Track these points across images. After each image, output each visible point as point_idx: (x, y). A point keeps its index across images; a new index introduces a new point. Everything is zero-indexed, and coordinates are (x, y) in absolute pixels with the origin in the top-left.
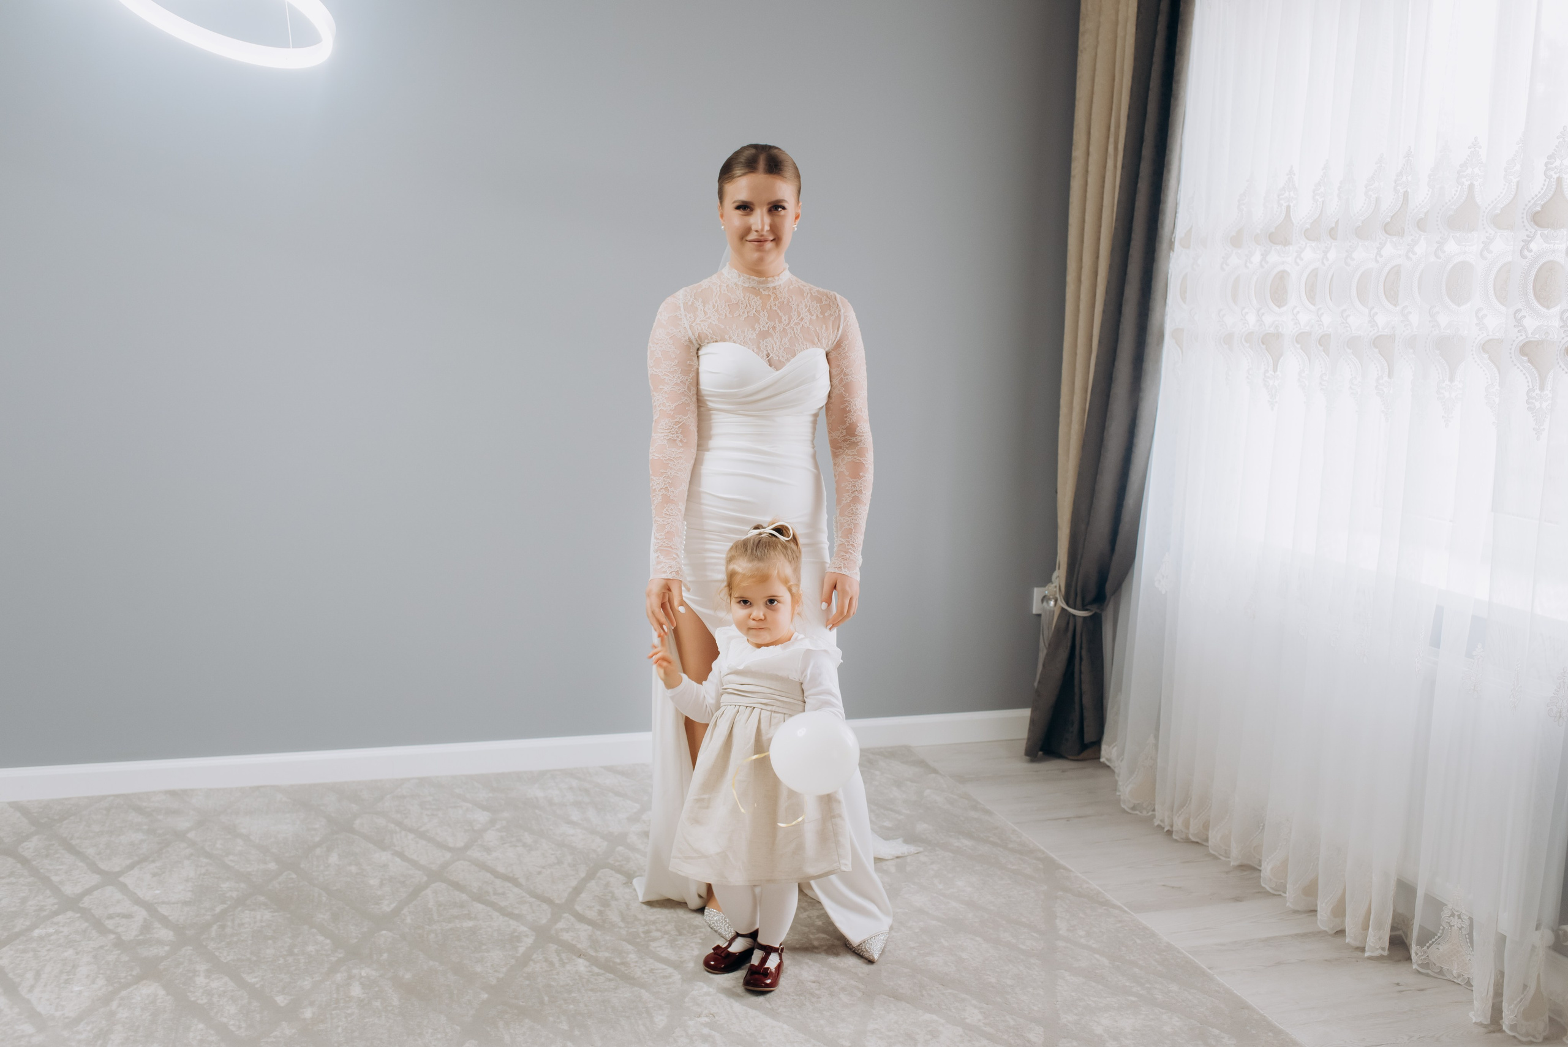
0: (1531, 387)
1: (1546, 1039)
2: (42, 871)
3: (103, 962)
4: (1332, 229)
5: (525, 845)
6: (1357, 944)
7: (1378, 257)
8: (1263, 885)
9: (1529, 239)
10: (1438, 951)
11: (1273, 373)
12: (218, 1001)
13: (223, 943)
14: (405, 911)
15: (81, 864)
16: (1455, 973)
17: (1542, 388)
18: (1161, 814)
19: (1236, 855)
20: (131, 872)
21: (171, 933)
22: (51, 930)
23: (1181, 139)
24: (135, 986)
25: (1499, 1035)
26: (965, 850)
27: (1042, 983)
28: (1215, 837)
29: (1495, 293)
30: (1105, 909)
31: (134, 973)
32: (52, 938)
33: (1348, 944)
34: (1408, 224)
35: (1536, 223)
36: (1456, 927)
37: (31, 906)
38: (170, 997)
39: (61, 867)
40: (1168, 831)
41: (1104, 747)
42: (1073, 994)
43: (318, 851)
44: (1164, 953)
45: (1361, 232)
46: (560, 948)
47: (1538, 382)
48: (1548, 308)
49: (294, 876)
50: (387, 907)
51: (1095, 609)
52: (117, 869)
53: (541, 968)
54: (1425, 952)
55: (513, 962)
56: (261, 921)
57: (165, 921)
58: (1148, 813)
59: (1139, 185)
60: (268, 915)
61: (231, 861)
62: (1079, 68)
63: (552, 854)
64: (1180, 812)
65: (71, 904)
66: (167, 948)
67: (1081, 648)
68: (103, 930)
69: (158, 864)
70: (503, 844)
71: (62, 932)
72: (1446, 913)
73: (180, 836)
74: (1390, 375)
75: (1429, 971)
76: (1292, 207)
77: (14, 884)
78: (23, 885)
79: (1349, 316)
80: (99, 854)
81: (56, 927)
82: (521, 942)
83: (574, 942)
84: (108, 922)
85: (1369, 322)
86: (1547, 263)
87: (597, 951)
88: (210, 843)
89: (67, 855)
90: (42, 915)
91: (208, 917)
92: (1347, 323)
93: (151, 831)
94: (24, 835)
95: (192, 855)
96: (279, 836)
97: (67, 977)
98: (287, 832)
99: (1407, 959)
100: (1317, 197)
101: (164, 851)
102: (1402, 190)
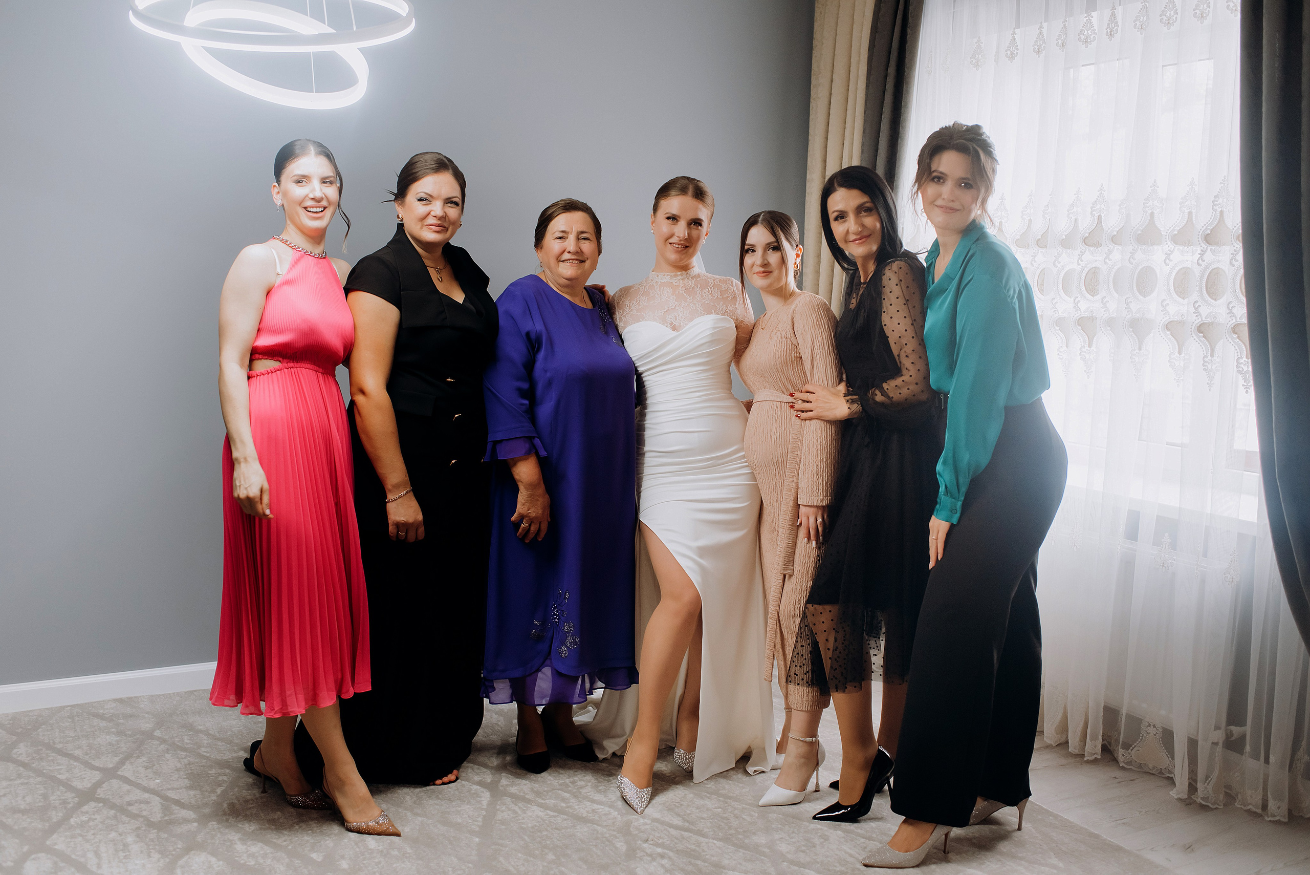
0: (1205, 354)
2: (44, 771)
6: (1077, 752)
7: (1079, 261)
9: (1203, 253)
10: (1139, 752)
12: (263, 861)
13: (241, 817)
15: (75, 764)
16: (1151, 766)
17: (1212, 355)
20: (125, 767)
21: (191, 813)
22: (84, 818)
24: (187, 857)
25: (1193, 805)
29: (1175, 290)
31: (179, 846)
32: (90, 824)
33: (1071, 752)
34: (1105, 239)
35: (1207, 242)
36: (1152, 734)
37: (54, 800)
39: (60, 767)
45: (1066, 243)
46: (513, 800)
47: (1210, 351)
48: (1215, 300)
52: (111, 766)
53: (509, 815)
54: (1129, 754)
55: (484, 812)
57: (178, 803)
61: (205, 752)
65: (87, 796)
66: (194, 825)
68: (131, 815)
69: (144, 759)
72: (1143, 725)
73: (149, 735)
74: (1090, 346)
75: (1131, 767)
76: (1003, 223)
77: (27, 783)
78: (36, 784)
79: (1057, 302)
80: (87, 754)
81: (87, 815)
82: (481, 797)
83: (522, 794)
84: (130, 808)
85: (1074, 307)
86: (1214, 269)
87: (543, 799)
88: (177, 739)
89: (59, 757)
90: (69, 807)
91: (215, 798)
92: (1056, 308)
93: (120, 733)
94: (9, 743)
95: (168, 749)
96: (233, 729)
97: (124, 854)
98: (239, 726)
99: (1115, 760)
100: (1024, 216)
101: (142, 748)
102: (1096, 215)
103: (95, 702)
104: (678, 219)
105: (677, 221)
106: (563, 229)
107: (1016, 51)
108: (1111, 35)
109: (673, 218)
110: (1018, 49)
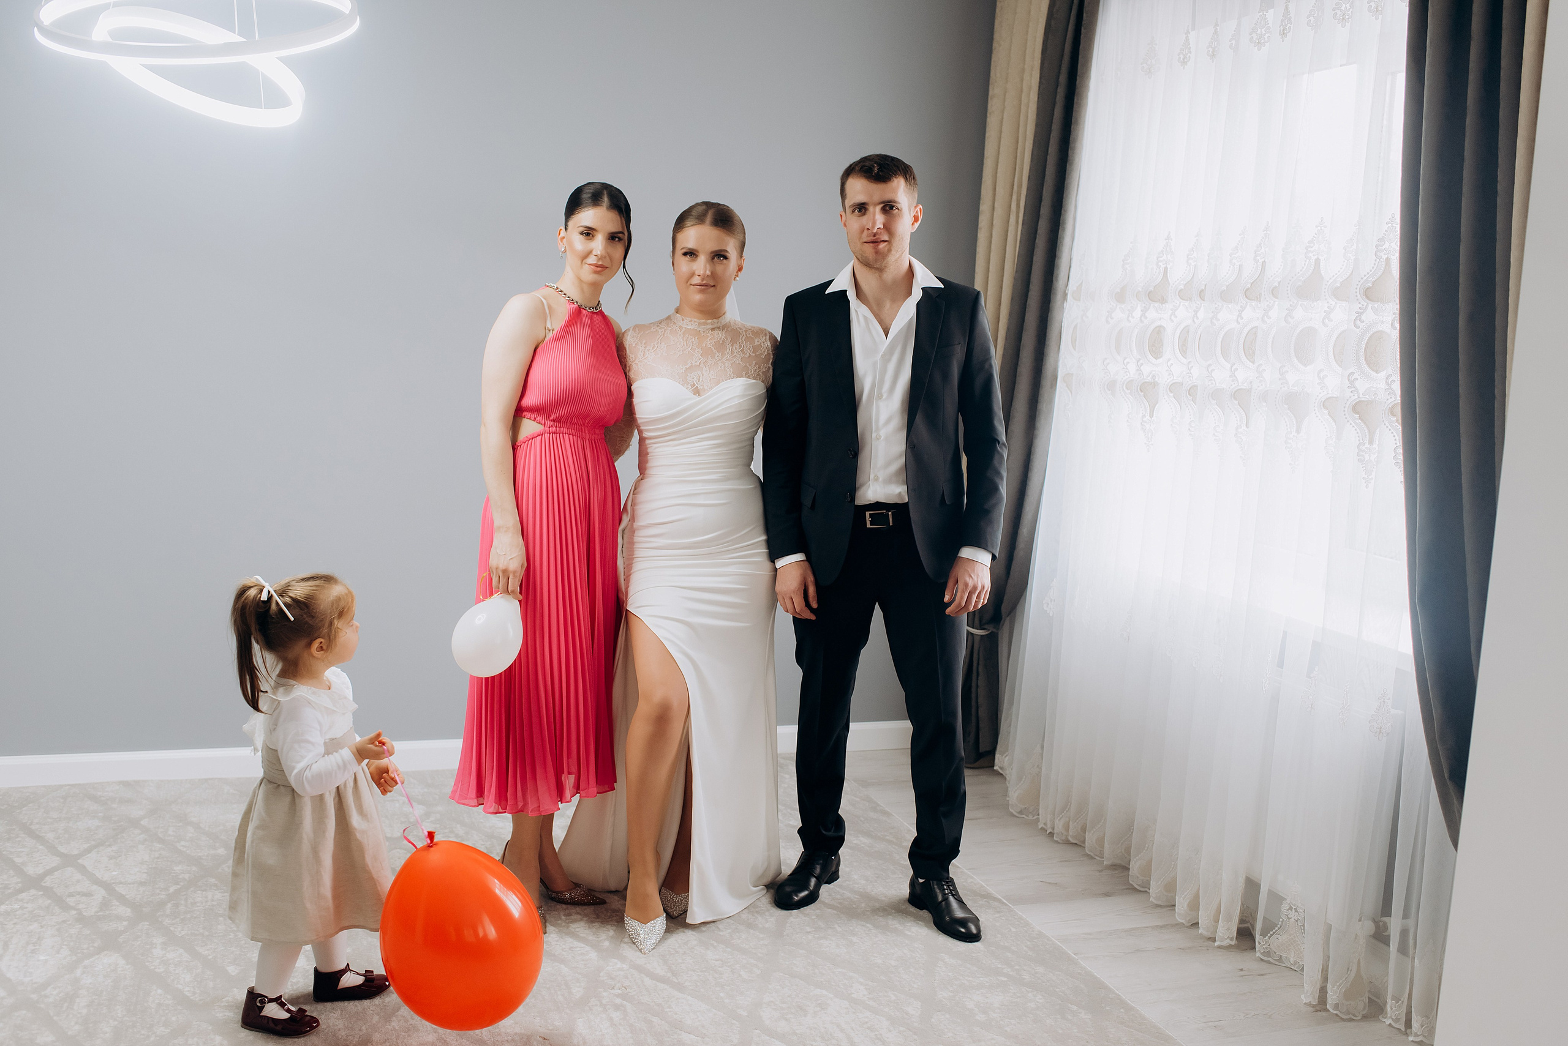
0: (1361, 441)
1: (1365, 1017)
2: (4, 853)
3: (66, 934)
4: (1202, 290)
6: (1208, 935)
7: (1239, 319)
8: (1131, 882)
9: (1362, 311)
10: (1277, 941)
11: (1150, 418)
12: (175, 970)
13: (178, 920)
15: (41, 847)
16: (1291, 960)
17: (1371, 442)
18: (1045, 818)
19: (1109, 854)
20: (89, 855)
21: (129, 910)
22: (16, 906)
23: (1076, 200)
24: (97, 956)
25: (1324, 1014)
26: (862, 847)
28: (1091, 839)
29: (1334, 356)
30: (986, 901)
31: (96, 945)
32: (17, 913)
33: (1201, 934)
34: (1265, 291)
35: (1368, 298)
36: (1292, 919)
38: (129, 966)
39: (23, 850)
40: (1050, 833)
41: (997, 756)
42: (949, 974)
44: (1036, 940)
45: (1226, 296)
47: (1367, 436)
48: (1377, 372)
51: (991, 628)
52: (76, 852)
54: (1267, 942)
56: (212, 900)
57: (123, 900)
58: (1033, 816)
59: (1037, 241)
61: (183, 846)
62: (988, 129)
64: (1061, 816)
65: (34, 883)
66: (125, 923)
67: (978, 664)
68: (66, 907)
69: (114, 848)
71: (26, 908)
72: (1285, 906)
73: (134, 823)
74: (1247, 424)
75: (1270, 959)
76: (1169, 269)
79: (1214, 370)
80: (58, 838)
81: (21, 903)
84: (68, 899)
85: (1231, 376)
86: (1376, 332)
88: (162, 830)
89: (28, 839)
90: (6, 893)
91: (162, 897)
92: (1212, 376)
93: (106, 818)
95: (146, 840)
97: (34, 948)
99: (1252, 948)
100: (1190, 261)
101: (119, 837)
102: (1261, 261)
104: (696, 253)
105: (697, 256)
107: (1189, 54)
108: (1283, 34)
109: (691, 254)
110: (1190, 52)
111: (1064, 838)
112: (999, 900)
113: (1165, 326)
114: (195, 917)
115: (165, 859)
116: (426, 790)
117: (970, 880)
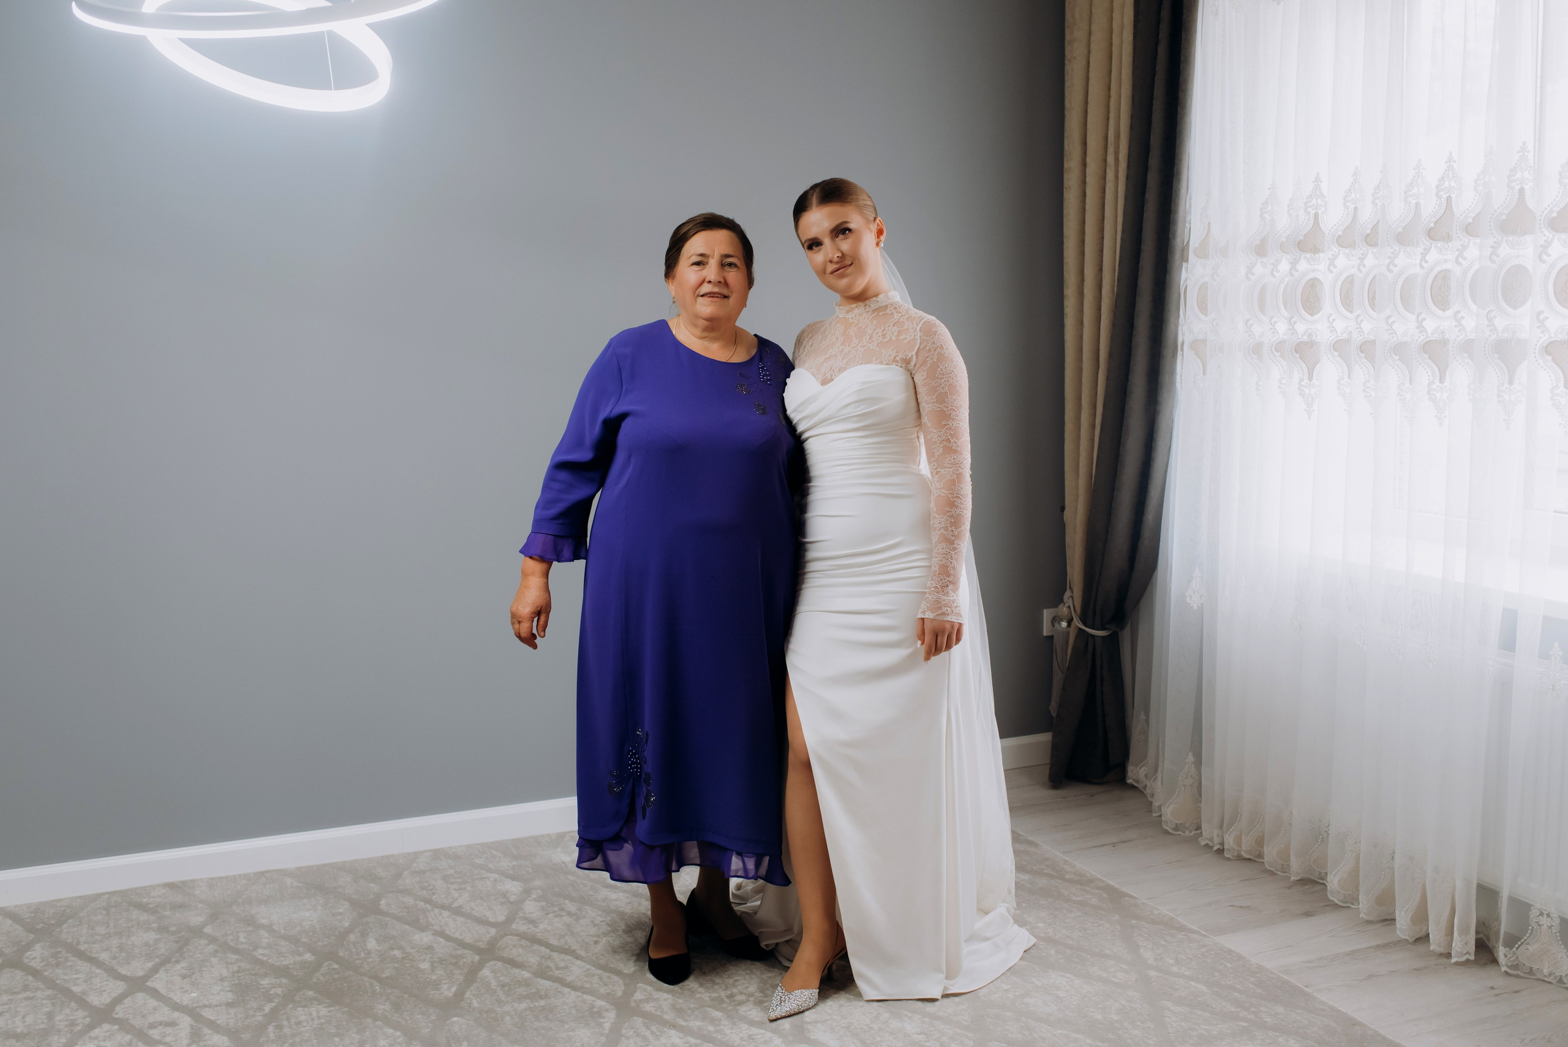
2: (57, 982)
4: (1368, 235)
5: (569, 914)
6: (1441, 950)
7: (1422, 263)
8: (1331, 898)
10: (1528, 951)
11: (1308, 382)
14: (468, 994)
15: (98, 971)
16: (1546, 972)
18: (1209, 831)
19: (1297, 869)
20: (157, 976)
21: (226, 1039)
26: (1024, 884)
27: (1148, 1016)
28: (1270, 852)
29: (1556, 296)
30: (1184, 935)
33: (1432, 951)
34: (1456, 229)
36: (1545, 926)
37: (60, 1021)
39: (78, 976)
40: (1218, 849)
41: (1130, 768)
42: (1183, 1024)
43: (352, 937)
44: (1258, 975)
45: (1403, 238)
46: (646, 1021)
49: (336, 966)
50: (448, 991)
51: (1113, 629)
52: (141, 973)
53: (636, 1044)
54: (1514, 954)
55: (603, 1039)
56: (319, 1018)
57: (214, 1026)
58: (1191, 832)
60: (324, 1011)
61: (262, 954)
63: (602, 921)
64: (1230, 830)
67: (1102, 668)
69: (184, 964)
70: (546, 914)
72: (1533, 913)
73: (197, 932)
74: (1442, 381)
75: (1518, 972)
76: (1319, 215)
77: (32, 998)
78: (43, 999)
79: (1394, 322)
80: (115, 958)
81: (96, 1042)
82: (604, 1018)
83: (658, 1013)
84: (151, 1032)
85: (1418, 327)
87: (686, 1021)
88: (231, 937)
89: (80, 963)
90: (76, 1031)
91: (260, 1018)
92: (1392, 329)
93: (162, 929)
94: (24, 943)
95: (216, 951)
96: (304, 924)
98: (311, 919)
99: (1494, 961)
100: (1348, 204)
101: (185, 950)
102: (1444, 196)
103: (140, 888)
106: (702, 251)
111: (1236, 854)
112: (1200, 934)
113: (1323, 281)
114: (306, 1041)
115: (247, 972)
116: (514, 863)
117: (1156, 912)
